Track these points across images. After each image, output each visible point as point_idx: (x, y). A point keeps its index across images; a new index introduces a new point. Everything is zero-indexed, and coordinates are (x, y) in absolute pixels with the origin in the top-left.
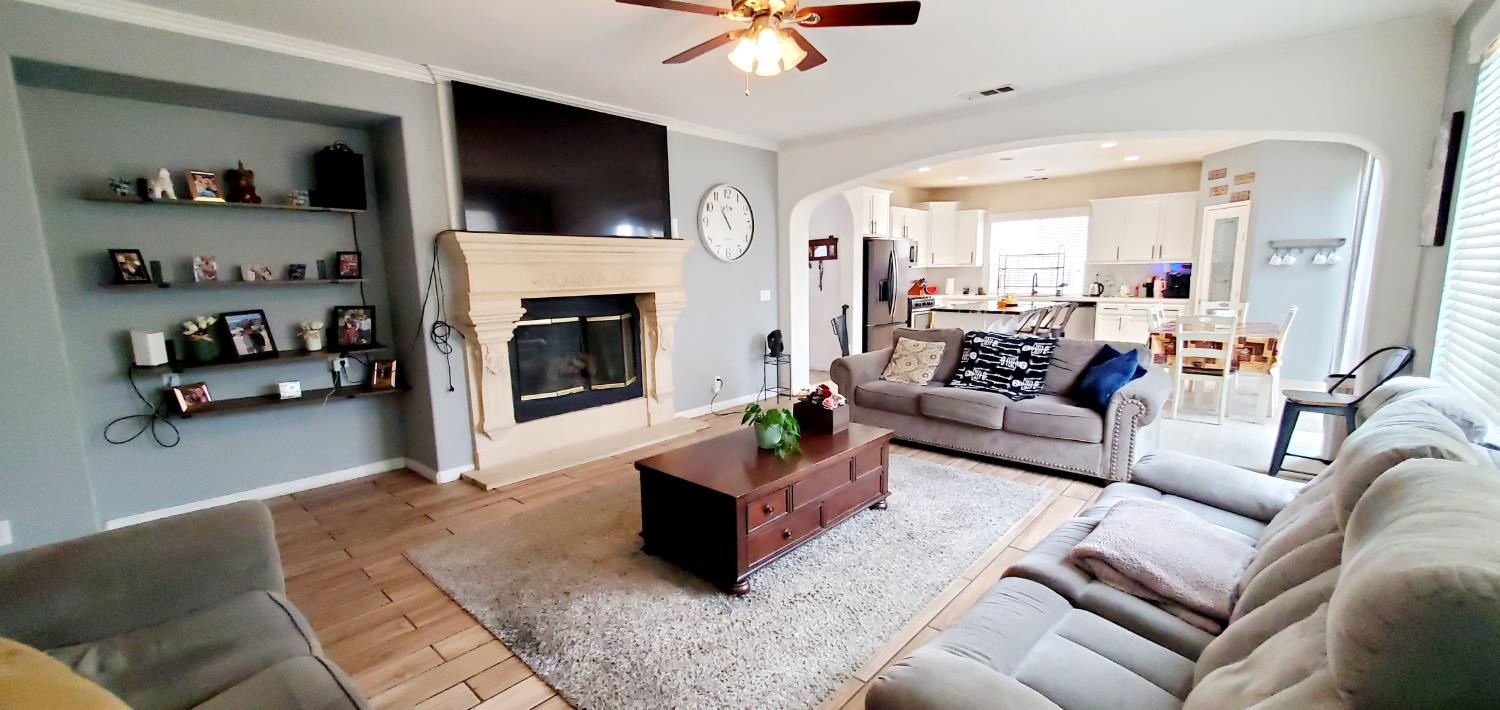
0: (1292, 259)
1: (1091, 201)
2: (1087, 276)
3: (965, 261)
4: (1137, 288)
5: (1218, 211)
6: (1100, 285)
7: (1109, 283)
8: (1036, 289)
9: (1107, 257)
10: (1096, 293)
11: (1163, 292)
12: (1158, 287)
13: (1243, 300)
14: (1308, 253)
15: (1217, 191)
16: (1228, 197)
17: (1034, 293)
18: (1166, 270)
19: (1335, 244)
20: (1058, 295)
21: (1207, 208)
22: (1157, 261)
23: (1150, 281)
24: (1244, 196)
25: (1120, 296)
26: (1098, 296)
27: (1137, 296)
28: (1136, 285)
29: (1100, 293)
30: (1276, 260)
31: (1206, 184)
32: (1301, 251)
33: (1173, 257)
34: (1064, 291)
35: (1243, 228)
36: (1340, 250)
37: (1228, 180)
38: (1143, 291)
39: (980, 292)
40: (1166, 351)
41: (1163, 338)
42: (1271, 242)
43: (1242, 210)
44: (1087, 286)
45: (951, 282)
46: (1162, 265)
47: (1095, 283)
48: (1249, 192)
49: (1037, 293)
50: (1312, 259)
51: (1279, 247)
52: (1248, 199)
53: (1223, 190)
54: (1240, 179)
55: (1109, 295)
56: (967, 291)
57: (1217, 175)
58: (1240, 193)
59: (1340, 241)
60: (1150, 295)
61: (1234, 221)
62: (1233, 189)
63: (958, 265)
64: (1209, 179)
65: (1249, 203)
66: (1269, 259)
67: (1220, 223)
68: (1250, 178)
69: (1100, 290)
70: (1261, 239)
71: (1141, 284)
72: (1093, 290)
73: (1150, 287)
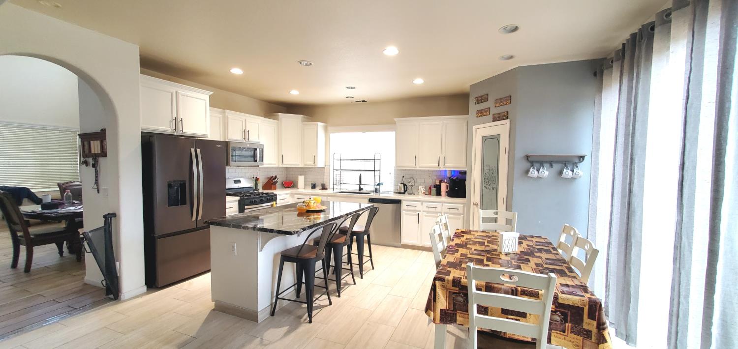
0: (545, 172)
1: (395, 119)
2: (396, 178)
3: (309, 163)
4: (430, 188)
5: (484, 129)
6: (405, 185)
7: (410, 184)
8: (362, 186)
9: (409, 164)
10: (402, 192)
11: (447, 192)
12: (444, 187)
13: (509, 208)
14: (557, 167)
15: (481, 113)
16: (490, 117)
17: (360, 189)
18: (448, 175)
19: (577, 160)
20: (376, 191)
21: (475, 127)
22: (442, 169)
23: (438, 183)
24: (503, 116)
25: (418, 194)
26: (404, 193)
27: (430, 194)
28: (429, 185)
29: (405, 191)
30: (533, 173)
31: (473, 108)
32: (551, 166)
33: (453, 165)
34: (382, 188)
35: (504, 143)
36: (580, 165)
37: (490, 104)
38: (434, 190)
39: (324, 187)
40: (454, 305)
41: (450, 285)
42: (528, 157)
43: (501, 128)
44: (396, 185)
45: (301, 180)
46: (445, 171)
47: (401, 183)
48: (507, 112)
49: (362, 189)
50: (561, 173)
51: (534, 161)
52: (507, 118)
53: (486, 111)
54: (500, 101)
55: (411, 194)
56: (314, 186)
57: (482, 100)
58: (499, 114)
59: (582, 158)
60: (439, 193)
61: (497, 138)
62: (494, 111)
63: (305, 165)
64: (475, 104)
65: (508, 121)
66: (527, 172)
67: (485, 139)
68: (506, 100)
69: (405, 189)
70: (519, 154)
71: (432, 186)
72: (400, 188)
73: (438, 187)
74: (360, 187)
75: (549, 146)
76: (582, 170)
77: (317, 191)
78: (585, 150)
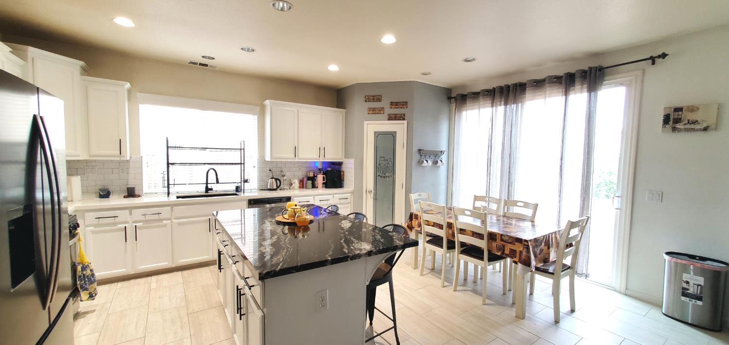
0: (430, 163)
4: (304, 181)
5: (372, 127)
6: (276, 179)
7: (284, 178)
8: (209, 186)
9: (287, 155)
11: (323, 183)
12: (320, 179)
14: (433, 158)
15: (374, 111)
16: (386, 116)
17: (207, 189)
19: (441, 154)
20: (237, 190)
21: (366, 123)
22: (321, 160)
23: (311, 175)
24: (400, 117)
25: (293, 189)
27: (304, 187)
28: (301, 177)
29: (278, 187)
31: (362, 105)
33: (332, 156)
34: (246, 186)
35: (401, 140)
36: (443, 157)
37: (385, 103)
38: (309, 183)
39: (131, 193)
42: (419, 151)
43: (399, 128)
44: (261, 180)
47: (272, 178)
48: (404, 115)
49: (211, 189)
50: (436, 162)
51: (423, 154)
52: (404, 119)
53: (380, 111)
54: (394, 104)
55: (284, 189)
56: (105, 194)
57: (374, 99)
58: (395, 114)
60: (314, 186)
61: (393, 135)
62: (389, 111)
63: (90, 156)
64: (366, 101)
65: (405, 122)
66: (419, 162)
67: (378, 135)
68: (403, 105)
69: (279, 185)
70: (415, 149)
71: (305, 179)
72: (272, 184)
73: (313, 179)
74: (207, 187)
77: (117, 200)
78: (444, 147)
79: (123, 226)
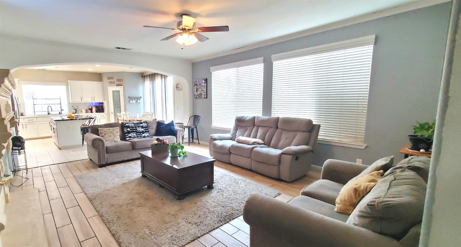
0: (134, 101)
1: (68, 81)
2: (69, 106)
4: (87, 110)
5: (111, 89)
6: (75, 110)
7: (78, 109)
8: (49, 112)
9: (77, 101)
10: (75, 112)
11: (95, 111)
12: (94, 109)
14: (136, 100)
15: (111, 83)
16: (115, 85)
17: (49, 114)
18: (95, 104)
19: (140, 98)
20: (60, 114)
21: (109, 87)
22: (93, 102)
23: (90, 108)
25: (82, 113)
26: (75, 113)
27: (87, 112)
28: (86, 109)
29: (76, 112)
30: (131, 102)
31: (106, 80)
32: (135, 99)
33: (98, 100)
34: (62, 112)
35: (122, 93)
36: (141, 99)
37: (115, 80)
38: (89, 111)
39: (22, 115)
42: (129, 97)
43: (120, 89)
44: (70, 110)
47: (73, 109)
48: (122, 84)
50: (137, 101)
51: (131, 98)
52: (122, 86)
53: (113, 83)
54: (118, 80)
55: (79, 113)
57: (110, 78)
58: (119, 84)
59: (141, 97)
60: (92, 112)
61: (119, 91)
62: (116, 83)
64: (108, 79)
65: (122, 87)
66: (130, 101)
67: (113, 92)
68: (121, 80)
70: (127, 97)
71: (88, 109)
72: (73, 111)
73: (91, 109)
74: (48, 113)
75: (133, 95)
76: (142, 100)
78: (141, 95)
79: (22, 124)
